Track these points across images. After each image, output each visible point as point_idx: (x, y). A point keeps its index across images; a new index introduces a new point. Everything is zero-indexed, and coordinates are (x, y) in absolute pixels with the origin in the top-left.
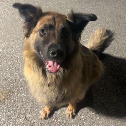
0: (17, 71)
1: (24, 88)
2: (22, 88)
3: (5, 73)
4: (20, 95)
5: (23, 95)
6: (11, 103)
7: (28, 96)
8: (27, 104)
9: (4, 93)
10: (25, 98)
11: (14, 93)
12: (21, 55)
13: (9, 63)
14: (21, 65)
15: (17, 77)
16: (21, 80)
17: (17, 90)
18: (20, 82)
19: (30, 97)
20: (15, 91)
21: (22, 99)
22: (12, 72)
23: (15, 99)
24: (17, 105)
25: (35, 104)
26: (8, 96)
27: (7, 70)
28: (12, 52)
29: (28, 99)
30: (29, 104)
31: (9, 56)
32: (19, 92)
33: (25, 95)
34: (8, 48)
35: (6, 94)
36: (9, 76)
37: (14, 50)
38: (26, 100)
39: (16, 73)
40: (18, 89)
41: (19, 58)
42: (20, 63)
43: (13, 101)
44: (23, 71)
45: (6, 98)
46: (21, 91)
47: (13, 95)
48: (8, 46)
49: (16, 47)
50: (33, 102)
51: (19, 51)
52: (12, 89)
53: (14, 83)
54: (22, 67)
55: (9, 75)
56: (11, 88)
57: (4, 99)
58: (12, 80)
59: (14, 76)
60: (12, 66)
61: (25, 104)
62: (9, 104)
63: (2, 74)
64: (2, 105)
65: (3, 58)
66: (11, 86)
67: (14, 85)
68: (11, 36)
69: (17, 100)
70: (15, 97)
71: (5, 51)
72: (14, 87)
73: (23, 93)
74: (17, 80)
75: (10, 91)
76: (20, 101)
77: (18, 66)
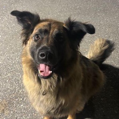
0: (17, 82)
1: (23, 99)
2: (21, 99)
3: (4, 84)
4: (20, 106)
5: (22, 106)
6: (11, 114)
7: (27, 107)
8: (26, 115)
9: (4, 104)
10: (24, 109)
11: (14, 104)
12: (21, 66)
13: (9, 75)
14: (20, 76)
15: (17, 88)
16: (20, 91)
17: (16, 102)
18: (19, 93)
19: (30, 108)
20: (14, 102)
21: (21, 110)
22: (12, 83)
23: (14, 110)
24: (16, 116)
25: (34, 115)
26: (8, 107)
27: (7, 81)
28: (12, 63)
29: (27, 110)
30: (28, 115)
31: (9, 67)
32: (18, 103)
33: (24, 106)
34: (9, 60)
35: (6, 105)
36: (9, 88)
37: (14, 62)
38: (25, 111)
39: (15, 84)
40: (17, 100)
41: (18, 69)
42: (19, 74)
43: (12, 112)
44: (22, 82)
45: (5, 109)
46: (20, 102)
47: (13, 106)
48: (8, 57)
49: (16, 59)
50: (32, 113)
51: (19, 62)
52: (12, 100)
53: (13, 94)
54: (21, 78)
55: (8, 86)
56: (10, 98)
57: (3, 110)
58: (11, 91)
59: (14, 87)
60: (12, 77)
61: (24, 115)
62: (8, 115)
63: (1, 85)
64: (2, 116)
65: (3, 70)
66: (10, 97)
67: (14, 96)
68: (12, 49)
69: (16, 111)
70: (14, 108)
71: (5, 62)
72: (13, 98)
73: (22, 104)
74: (16, 91)
75: (9, 103)
76: (19, 112)
77: (17, 77)
